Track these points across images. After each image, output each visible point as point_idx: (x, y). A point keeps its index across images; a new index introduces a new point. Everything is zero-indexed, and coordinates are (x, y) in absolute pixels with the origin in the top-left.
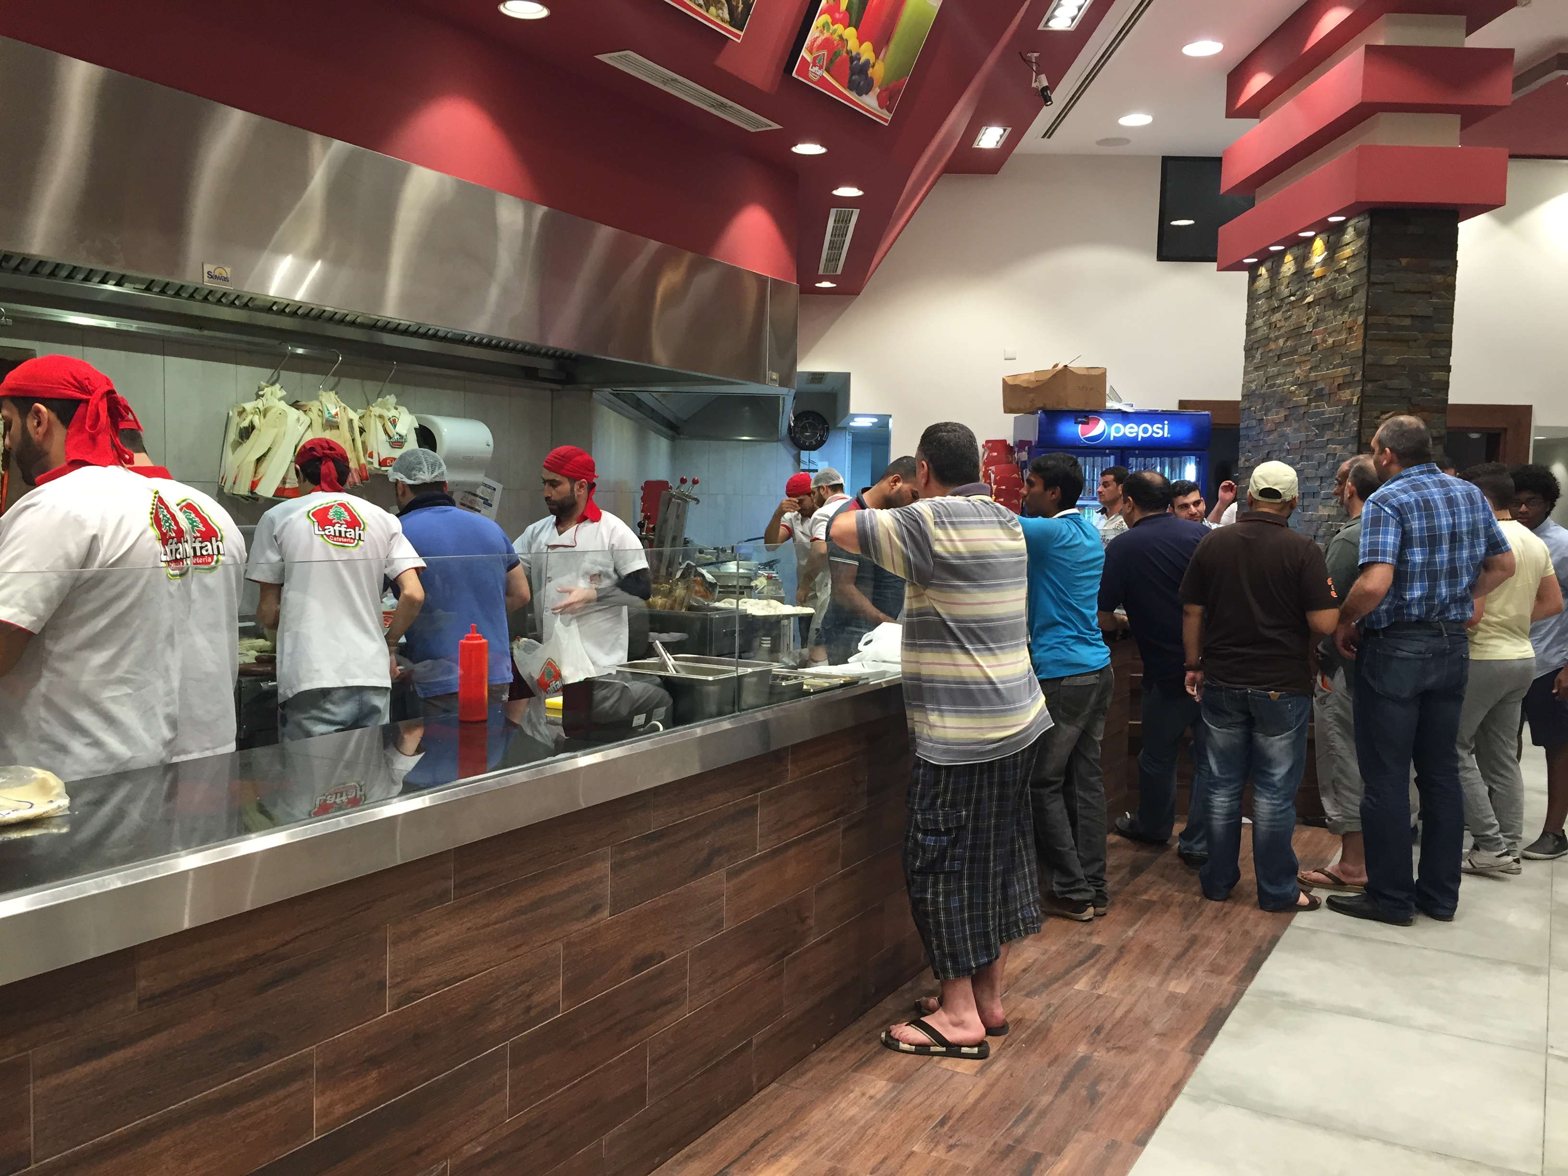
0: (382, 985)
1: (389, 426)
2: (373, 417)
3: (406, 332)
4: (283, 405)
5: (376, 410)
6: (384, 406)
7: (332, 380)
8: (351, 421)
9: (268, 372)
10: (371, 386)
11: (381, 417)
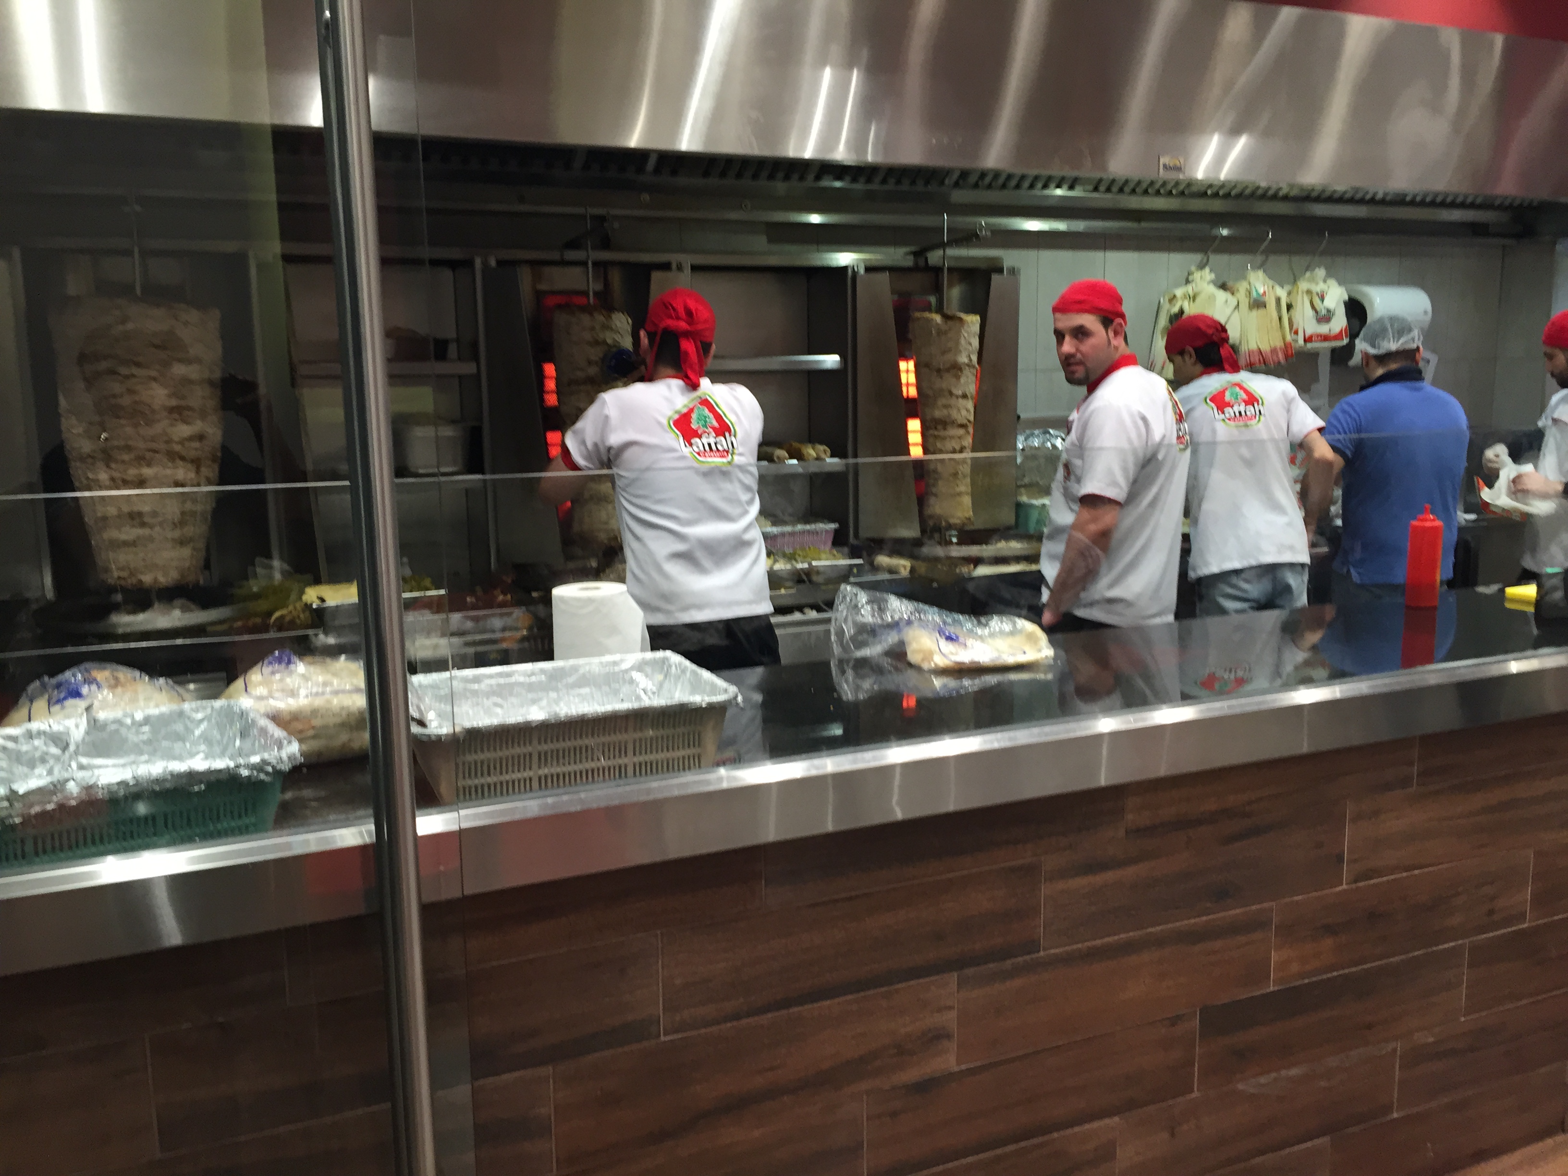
0: (1340, 858)
1: (1317, 301)
2: (1300, 293)
3: (1341, 200)
4: (1212, 289)
5: (1303, 285)
6: (1313, 280)
7: (1259, 258)
8: (1278, 300)
9: (1197, 257)
10: (1299, 261)
11: (1309, 292)
